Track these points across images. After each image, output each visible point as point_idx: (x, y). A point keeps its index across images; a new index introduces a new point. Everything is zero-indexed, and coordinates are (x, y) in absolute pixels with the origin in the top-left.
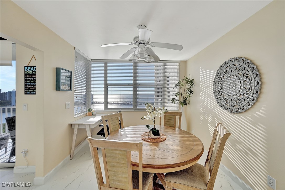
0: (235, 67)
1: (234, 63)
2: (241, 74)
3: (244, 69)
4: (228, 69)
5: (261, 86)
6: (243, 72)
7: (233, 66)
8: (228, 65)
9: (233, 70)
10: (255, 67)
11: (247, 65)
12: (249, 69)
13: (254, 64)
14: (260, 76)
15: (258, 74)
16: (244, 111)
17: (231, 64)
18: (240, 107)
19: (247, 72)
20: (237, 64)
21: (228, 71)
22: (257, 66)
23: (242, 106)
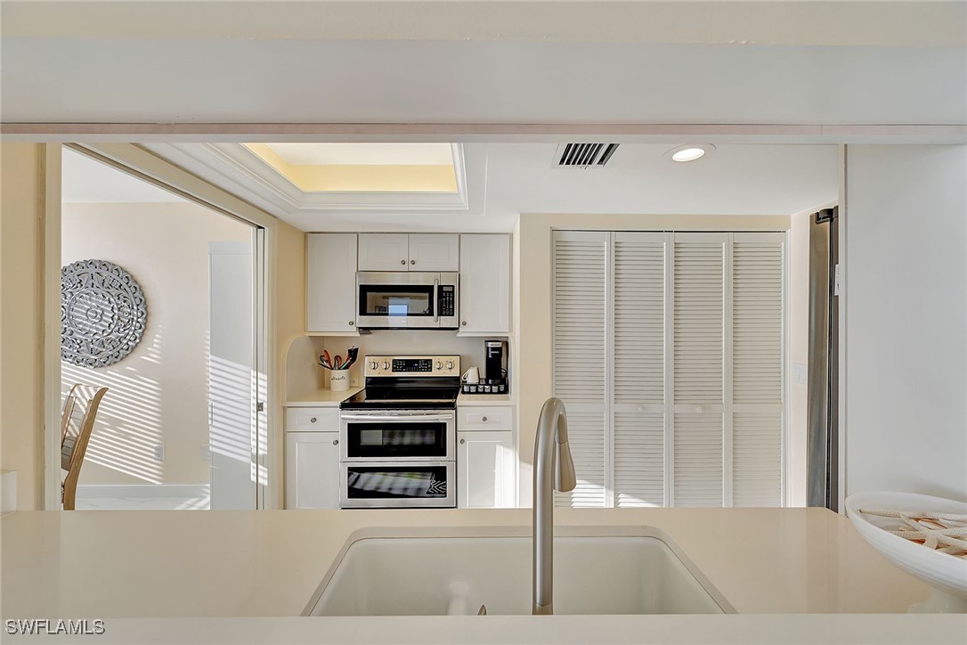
0: (101, 279)
1: (98, 270)
2: (113, 294)
3: (120, 286)
4: (85, 279)
5: (146, 318)
6: (119, 292)
7: (95, 276)
8: (83, 271)
9: (96, 284)
10: (138, 288)
11: (126, 281)
12: (127, 289)
13: (136, 282)
14: (145, 303)
15: (143, 299)
16: (118, 359)
17: (92, 270)
18: (111, 353)
19: (125, 294)
20: (105, 274)
21: (83, 283)
22: (140, 287)
23: (115, 350)
